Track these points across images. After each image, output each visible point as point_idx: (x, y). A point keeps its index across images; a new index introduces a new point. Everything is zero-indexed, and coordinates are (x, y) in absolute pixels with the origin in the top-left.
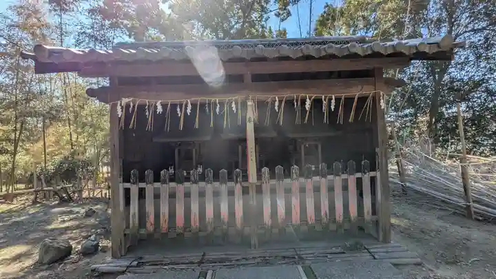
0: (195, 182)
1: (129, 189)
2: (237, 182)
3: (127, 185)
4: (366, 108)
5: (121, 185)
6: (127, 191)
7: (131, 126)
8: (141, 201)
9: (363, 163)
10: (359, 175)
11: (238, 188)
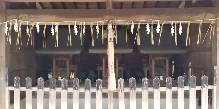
0: (65, 88)
1: (13, 91)
2: (98, 89)
3: (12, 88)
4: (209, 31)
5: (7, 88)
6: (12, 93)
7: (17, 43)
8: (22, 100)
9: (203, 78)
10: (198, 88)
11: (99, 94)
